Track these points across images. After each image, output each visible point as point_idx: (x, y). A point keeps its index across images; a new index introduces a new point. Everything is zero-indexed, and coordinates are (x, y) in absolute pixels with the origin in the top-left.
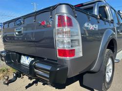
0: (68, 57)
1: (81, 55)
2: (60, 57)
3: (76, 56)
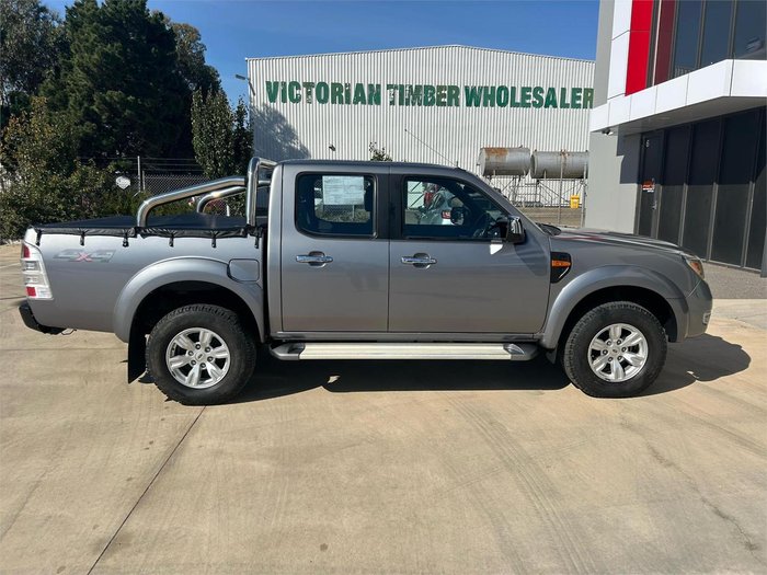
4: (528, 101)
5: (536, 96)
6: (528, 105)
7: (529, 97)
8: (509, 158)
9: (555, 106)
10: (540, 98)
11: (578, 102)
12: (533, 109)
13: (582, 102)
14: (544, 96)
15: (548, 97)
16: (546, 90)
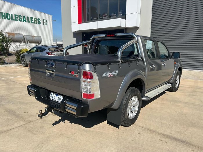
0: (89, 99)
1: (99, 96)
2: (84, 98)
3: (95, 97)
4: (17, 19)
5: (19, 18)
6: (17, 20)
7: (17, 18)
8: (16, 36)
9: (26, 22)
10: (21, 19)
11: (33, 21)
12: (19, 22)
13: (34, 22)
14: (22, 18)
15: (23, 19)
16: (22, 17)
